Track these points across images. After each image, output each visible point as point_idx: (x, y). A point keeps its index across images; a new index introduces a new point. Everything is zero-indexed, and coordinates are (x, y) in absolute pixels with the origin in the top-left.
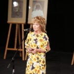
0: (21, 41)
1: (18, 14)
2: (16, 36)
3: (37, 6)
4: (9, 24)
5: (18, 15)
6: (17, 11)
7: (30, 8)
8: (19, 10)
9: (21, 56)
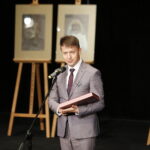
0: (44, 99)
1: (35, 42)
2: (33, 87)
3: (73, 26)
4: (17, 64)
5: (35, 45)
6: (33, 36)
7: (59, 30)
8: (37, 35)
9: (42, 128)
